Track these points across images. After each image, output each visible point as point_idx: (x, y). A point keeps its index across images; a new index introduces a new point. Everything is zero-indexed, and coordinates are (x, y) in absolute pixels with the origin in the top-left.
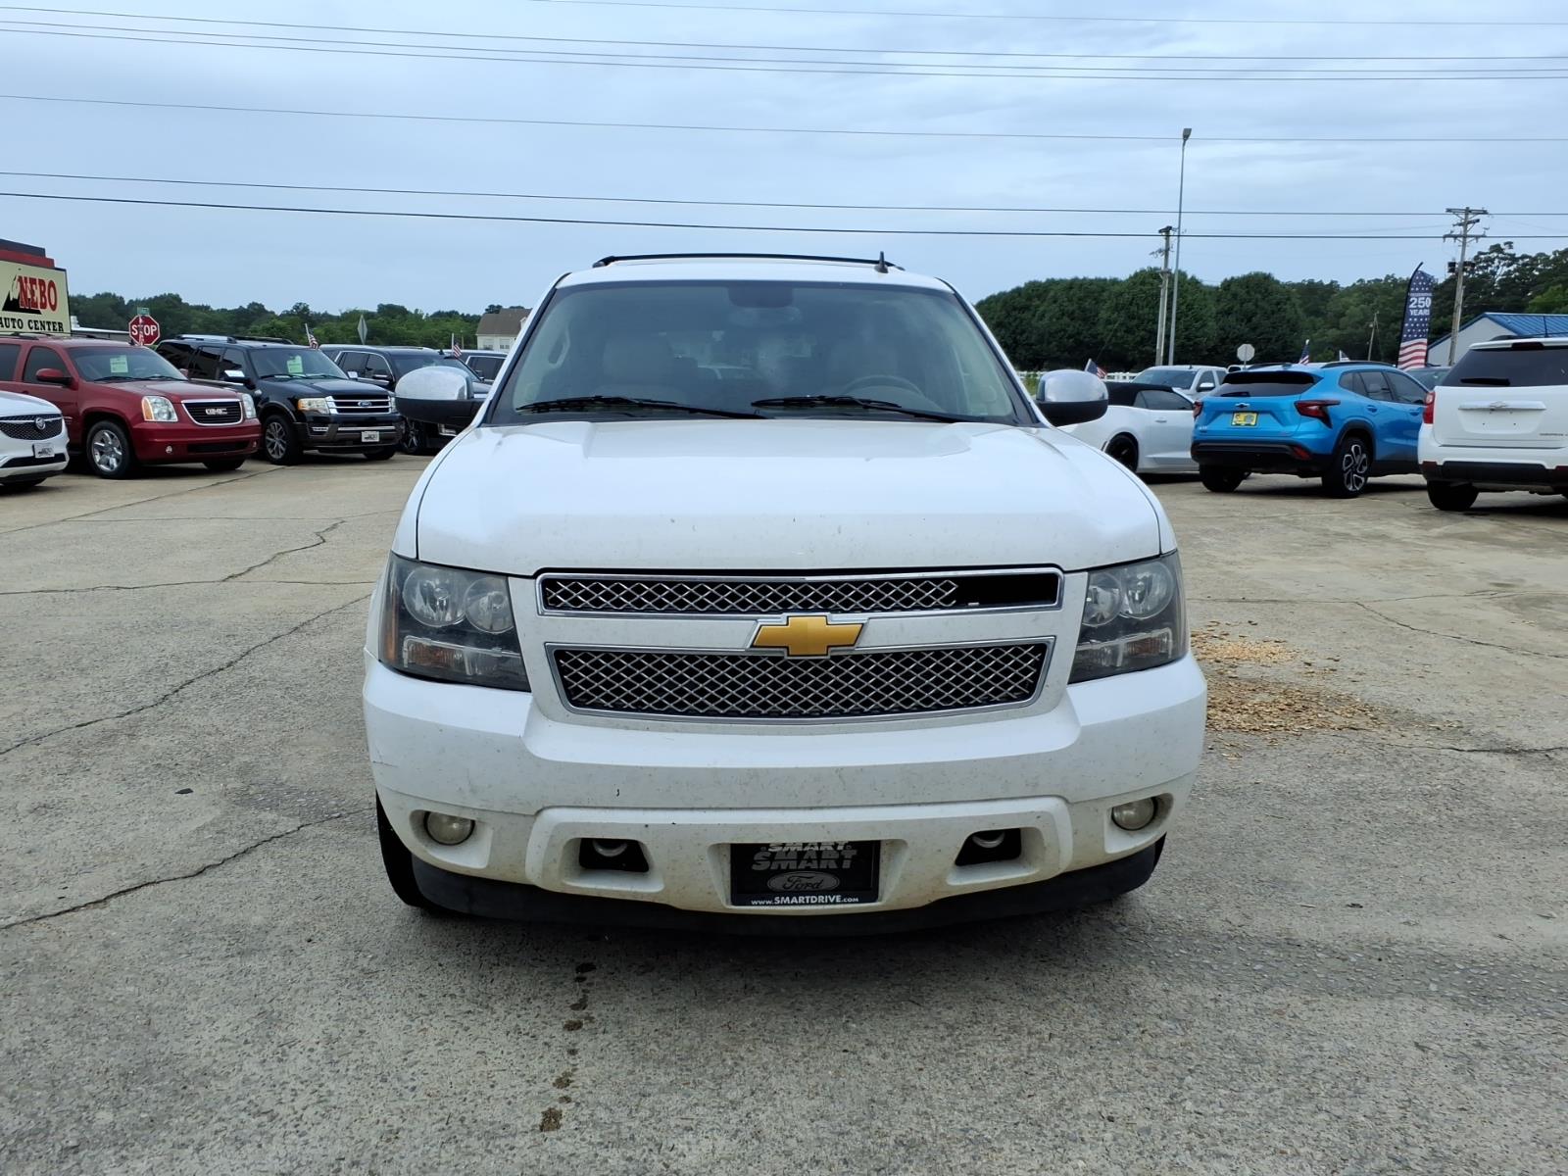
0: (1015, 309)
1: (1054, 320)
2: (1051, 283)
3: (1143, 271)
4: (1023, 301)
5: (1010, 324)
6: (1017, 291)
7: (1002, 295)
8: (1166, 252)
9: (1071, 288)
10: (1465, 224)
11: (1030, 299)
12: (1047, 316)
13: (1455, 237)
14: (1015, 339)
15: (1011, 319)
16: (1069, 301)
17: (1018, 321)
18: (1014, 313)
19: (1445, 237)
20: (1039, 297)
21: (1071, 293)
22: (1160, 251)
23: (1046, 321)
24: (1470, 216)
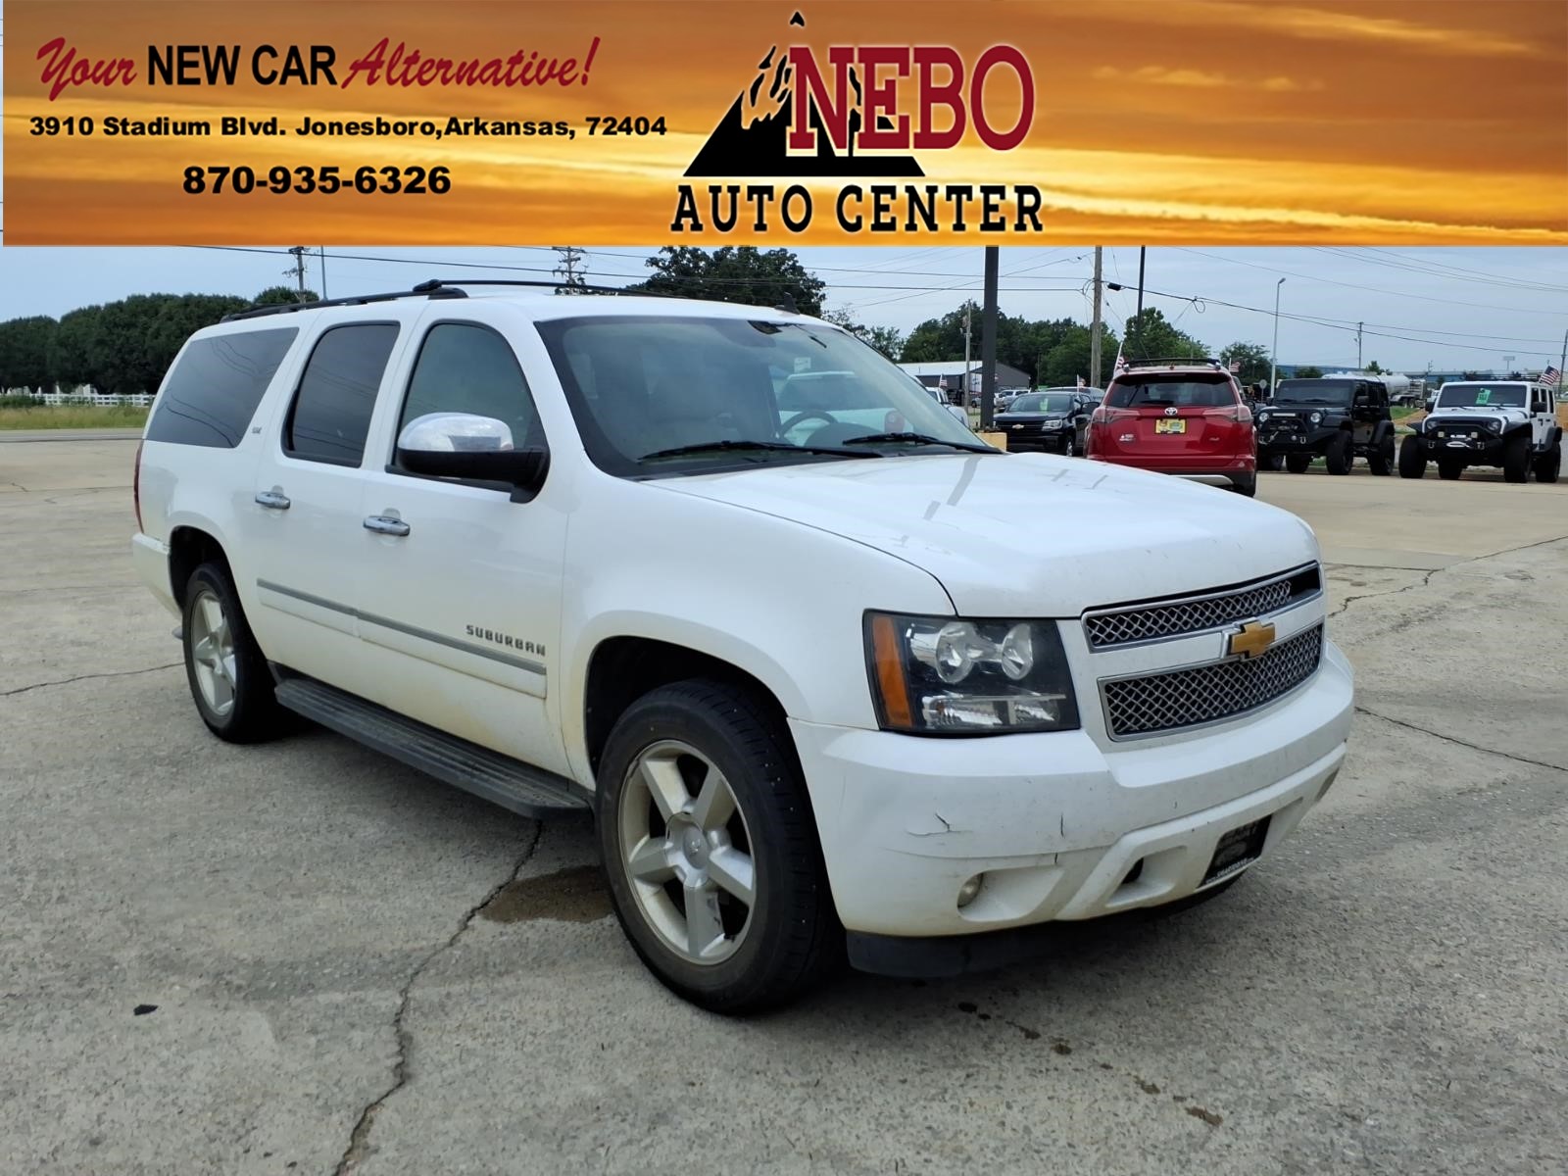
0: (116, 325)
1: (173, 339)
2: (158, 299)
3: (271, 290)
4: (125, 317)
5: (114, 341)
6: (118, 306)
7: (94, 311)
8: (300, 271)
9: (187, 305)
10: (569, 261)
11: (135, 315)
12: (164, 333)
13: (563, 272)
14: (123, 360)
15: (115, 337)
16: (187, 318)
17: (122, 339)
18: (116, 331)
19: (554, 271)
20: (145, 313)
21: (189, 309)
22: (294, 271)
23: (162, 339)
24: (572, 253)
